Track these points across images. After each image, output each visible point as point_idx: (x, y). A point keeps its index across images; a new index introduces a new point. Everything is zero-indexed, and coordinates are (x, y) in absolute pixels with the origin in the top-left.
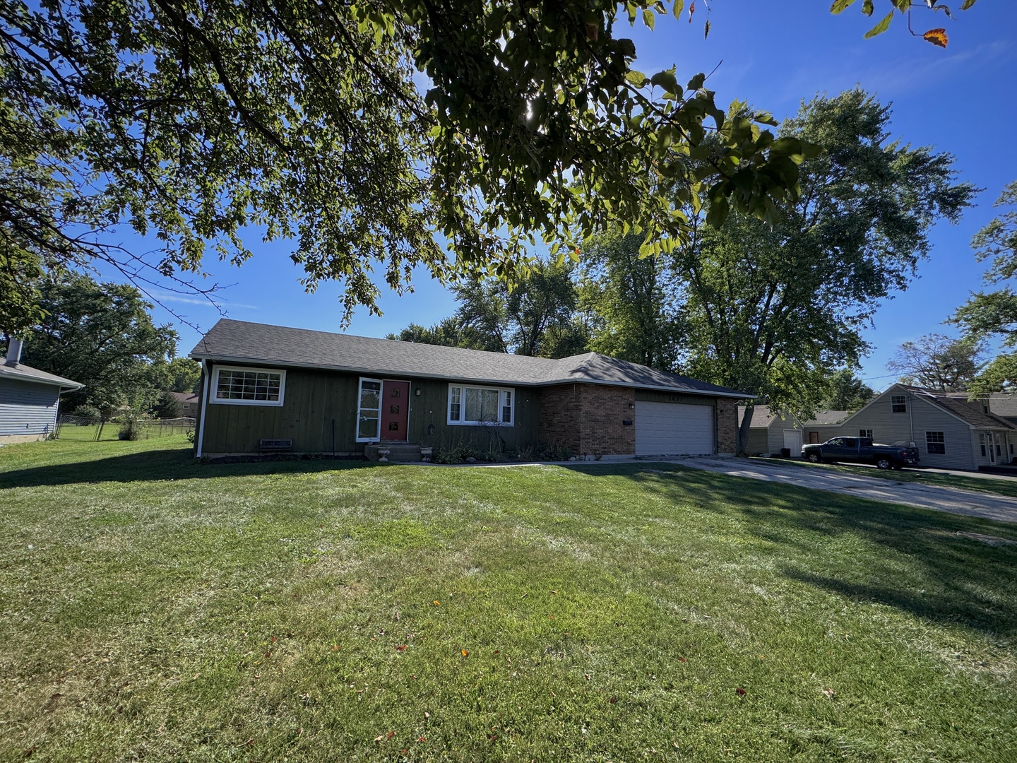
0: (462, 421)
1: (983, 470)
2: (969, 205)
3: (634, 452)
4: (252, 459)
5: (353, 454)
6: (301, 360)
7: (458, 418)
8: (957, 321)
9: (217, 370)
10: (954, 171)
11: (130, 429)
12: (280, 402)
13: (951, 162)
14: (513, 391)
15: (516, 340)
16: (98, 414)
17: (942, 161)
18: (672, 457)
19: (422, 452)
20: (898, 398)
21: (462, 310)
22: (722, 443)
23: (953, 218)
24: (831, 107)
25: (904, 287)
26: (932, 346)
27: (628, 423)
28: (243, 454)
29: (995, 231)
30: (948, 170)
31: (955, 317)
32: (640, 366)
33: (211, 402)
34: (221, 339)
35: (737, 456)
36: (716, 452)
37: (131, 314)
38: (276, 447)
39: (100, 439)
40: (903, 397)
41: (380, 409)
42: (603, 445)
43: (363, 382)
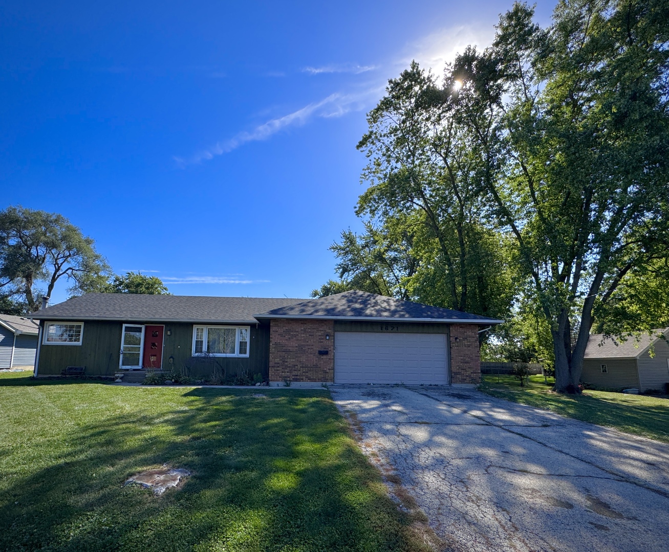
0: (204, 354)
3: (333, 380)
7: (201, 351)
9: (47, 325)
12: (80, 343)
14: (248, 329)
22: (457, 374)
27: (325, 353)
33: (43, 344)
36: (450, 383)
38: (75, 371)
41: (142, 346)
42: (295, 373)
43: (126, 327)
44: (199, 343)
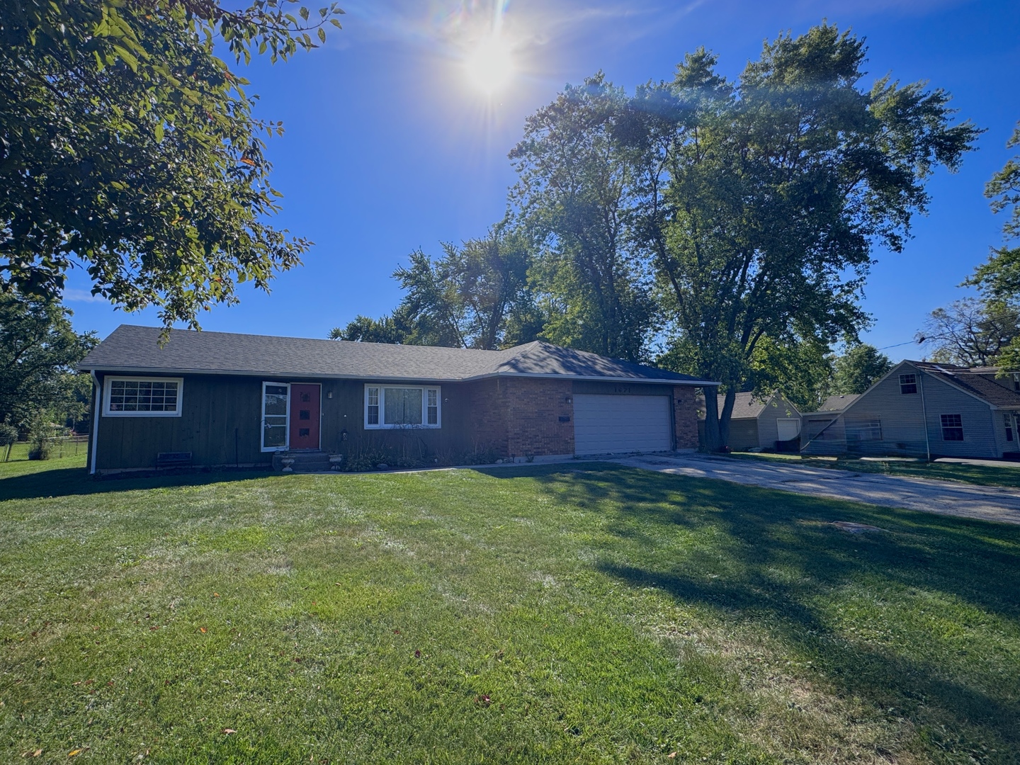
0: (382, 425)
1: (1008, 457)
2: (969, 148)
3: (573, 451)
4: (147, 474)
5: (259, 465)
6: (198, 366)
7: (376, 422)
8: (976, 282)
9: (109, 381)
10: (951, 110)
11: (40, 448)
12: (178, 412)
13: (946, 100)
14: (438, 390)
15: (473, 329)
16: (14, 433)
17: (936, 99)
18: (617, 456)
19: (331, 460)
20: (907, 376)
21: (409, 298)
22: (681, 438)
23: (953, 165)
24: (796, 47)
25: (899, 249)
26: (967, 312)
27: (565, 419)
28: (140, 469)
29: (1012, 176)
30: (943, 109)
31: (975, 278)
32: (586, 354)
33: (103, 415)
34: (115, 348)
35: (700, 451)
36: (674, 448)
37: (48, 321)
38: (175, 460)
39: (10, 459)
40: (912, 376)
41: (288, 415)
42: (536, 445)
43: (267, 387)
44: (374, 411)
